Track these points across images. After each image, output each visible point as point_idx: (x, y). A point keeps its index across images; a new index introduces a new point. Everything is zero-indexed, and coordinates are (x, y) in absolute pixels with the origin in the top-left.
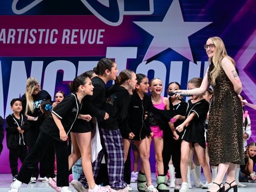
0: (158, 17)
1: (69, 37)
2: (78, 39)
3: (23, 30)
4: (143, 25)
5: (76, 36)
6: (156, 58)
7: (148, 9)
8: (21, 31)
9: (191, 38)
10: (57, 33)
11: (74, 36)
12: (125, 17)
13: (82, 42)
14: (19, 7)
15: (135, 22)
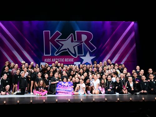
0: (85, 56)
1: (66, 60)
2: (68, 61)
4: (82, 57)
6: (84, 64)
7: (82, 54)
8: (56, 59)
9: (91, 60)
10: (64, 59)
12: (78, 56)
13: (69, 61)
14: (56, 54)
15: (80, 57)
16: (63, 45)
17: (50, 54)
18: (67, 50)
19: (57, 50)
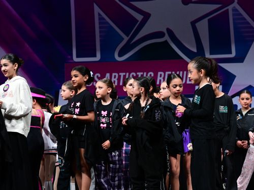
1: (163, 78)
3: (124, 74)
7: (231, 53)
10: (153, 75)
14: (120, 55)
16: (147, 16)
18: (167, 38)
19: (123, 39)
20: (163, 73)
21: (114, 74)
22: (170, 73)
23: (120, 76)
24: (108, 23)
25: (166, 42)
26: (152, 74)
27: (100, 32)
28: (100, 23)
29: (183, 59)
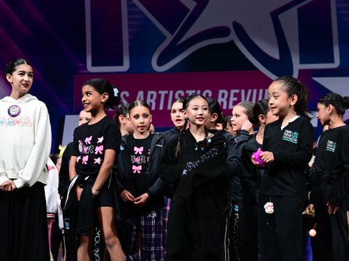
1: (226, 99)
3: (166, 92)
4: (325, 82)
5: (236, 99)
7: (332, 61)
8: (163, 93)
10: (210, 95)
11: (232, 99)
12: (301, 71)
14: (160, 63)
15: (315, 79)
16: (202, 3)
17: (121, 64)
18: (233, 36)
19: (165, 38)
20: (226, 92)
21: (150, 93)
22: (237, 91)
23: (159, 96)
24: (141, 13)
25: (232, 43)
26: (210, 93)
27: (130, 26)
28: (129, 13)
29: (258, 69)
